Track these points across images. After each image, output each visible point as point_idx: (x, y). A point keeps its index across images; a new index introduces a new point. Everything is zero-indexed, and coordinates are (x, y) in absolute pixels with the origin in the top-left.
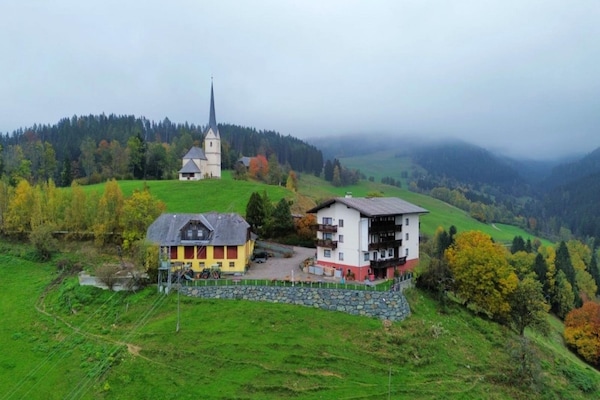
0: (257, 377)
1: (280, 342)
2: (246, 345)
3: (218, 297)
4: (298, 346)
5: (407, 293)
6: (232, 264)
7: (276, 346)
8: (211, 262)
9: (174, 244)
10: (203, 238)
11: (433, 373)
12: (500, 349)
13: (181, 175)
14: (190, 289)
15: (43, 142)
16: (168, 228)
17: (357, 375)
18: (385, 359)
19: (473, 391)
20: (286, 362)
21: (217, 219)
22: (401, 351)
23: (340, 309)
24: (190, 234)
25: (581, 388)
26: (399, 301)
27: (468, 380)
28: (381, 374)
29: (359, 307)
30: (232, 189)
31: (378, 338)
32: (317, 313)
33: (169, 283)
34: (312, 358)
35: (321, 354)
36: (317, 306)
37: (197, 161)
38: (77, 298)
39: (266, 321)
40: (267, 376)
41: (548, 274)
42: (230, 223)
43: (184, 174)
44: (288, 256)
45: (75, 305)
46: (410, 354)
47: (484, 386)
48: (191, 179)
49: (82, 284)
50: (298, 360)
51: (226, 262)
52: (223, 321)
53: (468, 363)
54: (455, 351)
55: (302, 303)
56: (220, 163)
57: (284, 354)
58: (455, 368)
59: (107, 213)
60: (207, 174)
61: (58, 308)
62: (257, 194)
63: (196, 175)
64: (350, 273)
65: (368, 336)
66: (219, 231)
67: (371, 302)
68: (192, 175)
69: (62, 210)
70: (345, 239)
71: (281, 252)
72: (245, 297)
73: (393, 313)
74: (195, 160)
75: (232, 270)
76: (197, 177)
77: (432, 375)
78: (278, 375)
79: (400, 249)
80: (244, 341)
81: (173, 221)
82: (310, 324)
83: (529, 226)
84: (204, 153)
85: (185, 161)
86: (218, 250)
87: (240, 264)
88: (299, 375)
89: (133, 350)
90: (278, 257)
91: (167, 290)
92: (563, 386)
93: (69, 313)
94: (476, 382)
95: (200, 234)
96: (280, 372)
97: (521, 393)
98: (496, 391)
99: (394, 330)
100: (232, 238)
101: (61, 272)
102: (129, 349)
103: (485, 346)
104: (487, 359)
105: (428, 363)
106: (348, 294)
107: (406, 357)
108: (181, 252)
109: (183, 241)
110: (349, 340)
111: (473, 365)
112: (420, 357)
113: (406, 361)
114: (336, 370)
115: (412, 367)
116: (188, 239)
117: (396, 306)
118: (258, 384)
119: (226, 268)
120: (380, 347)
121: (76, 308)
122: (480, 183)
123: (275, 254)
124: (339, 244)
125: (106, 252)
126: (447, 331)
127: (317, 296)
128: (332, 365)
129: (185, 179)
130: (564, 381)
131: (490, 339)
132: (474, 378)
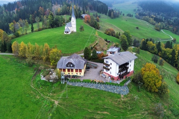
0: (87, 114)
1: (93, 102)
2: (84, 103)
3: (77, 86)
4: (98, 104)
5: (129, 86)
6: (80, 74)
7: (92, 104)
8: (74, 73)
9: (64, 68)
10: (72, 67)
11: (133, 112)
12: (153, 103)
13: (65, 32)
14: (69, 83)
15: (24, 20)
16: (63, 63)
17: (113, 113)
18: (121, 108)
19: (144, 118)
20: (95, 109)
21: (76, 61)
22: (125, 105)
23: (110, 91)
24: (69, 66)
25: (175, 115)
26: (126, 90)
27: (143, 114)
28: (119, 113)
29: (115, 91)
30: (80, 38)
31: (119, 101)
32: (103, 92)
33: (64, 81)
34: (101, 108)
35: (104, 107)
36: (103, 90)
37: (69, 28)
38: (41, 84)
39: (89, 95)
40: (90, 114)
41: (176, 56)
42: (79, 62)
43: (66, 32)
44: (96, 68)
45: (41, 86)
46: (128, 106)
47: (147, 116)
48: (68, 33)
49: (42, 79)
50: (98, 109)
51: (79, 73)
52: (78, 95)
53: (144, 108)
54: (140, 104)
55: (99, 89)
56: (76, 27)
57: (94, 107)
58: (140, 110)
59: (46, 53)
60: (72, 31)
61: (36, 86)
62: (87, 48)
63: (69, 32)
64: (113, 78)
65: (117, 101)
66: (77, 65)
67: (118, 90)
68: (68, 32)
69: (34, 51)
70: (112, 68)
71: (94, 66)
72: (84, 86)
73: (124, 93)
74: (68, 27)
75: (80, 75)
76: (69, 33)
77: (133, 113)
78: (93, 114)
79: (128, 69)
80: (84, 102)
81: (64, 61)
82: (101, 96)
83: (174, 31)
84: (71, 24)
85: (66, 28)
86: (76, 70)
87: (82, 74)
88: (98, 113)
89: (56, 103)
90: (93, 68)
91: (63, 83)
92: (169, 114)
93: (39, 88)
94: (145, 114)
95: (71, 66)
96: (93, 113)
97: (157, 117)
98: (150, 117)
99: (124, 98)
100: (80, 67)
101: (35, 72)
102: (55, 102)
103: (149, 102)
104: (149, 107)
105: (132, 109)
106: (112, 87)
107: (127, 107)
108: (66, 70)
109: (67, 67)
110: (112, 102)
111: (145, 109)
112: (130, 107)
113: (126, 109)
114: (107, 112)
115: (128, 111)
116: (68, 67)
117: (125, 91)
118: (88, 116)
119: (79, 75)
120: (119, 104)
121: (41, 87)
122: (160, 12)
123: (92, 67)
124: (110, 69)
125: (46, 63)
126: (139, 98)
127: (103, 87)
128: (107, 110)
129: (66, 33)
130: (170, 112)
131: (151, 100)
132: (145, 113)
